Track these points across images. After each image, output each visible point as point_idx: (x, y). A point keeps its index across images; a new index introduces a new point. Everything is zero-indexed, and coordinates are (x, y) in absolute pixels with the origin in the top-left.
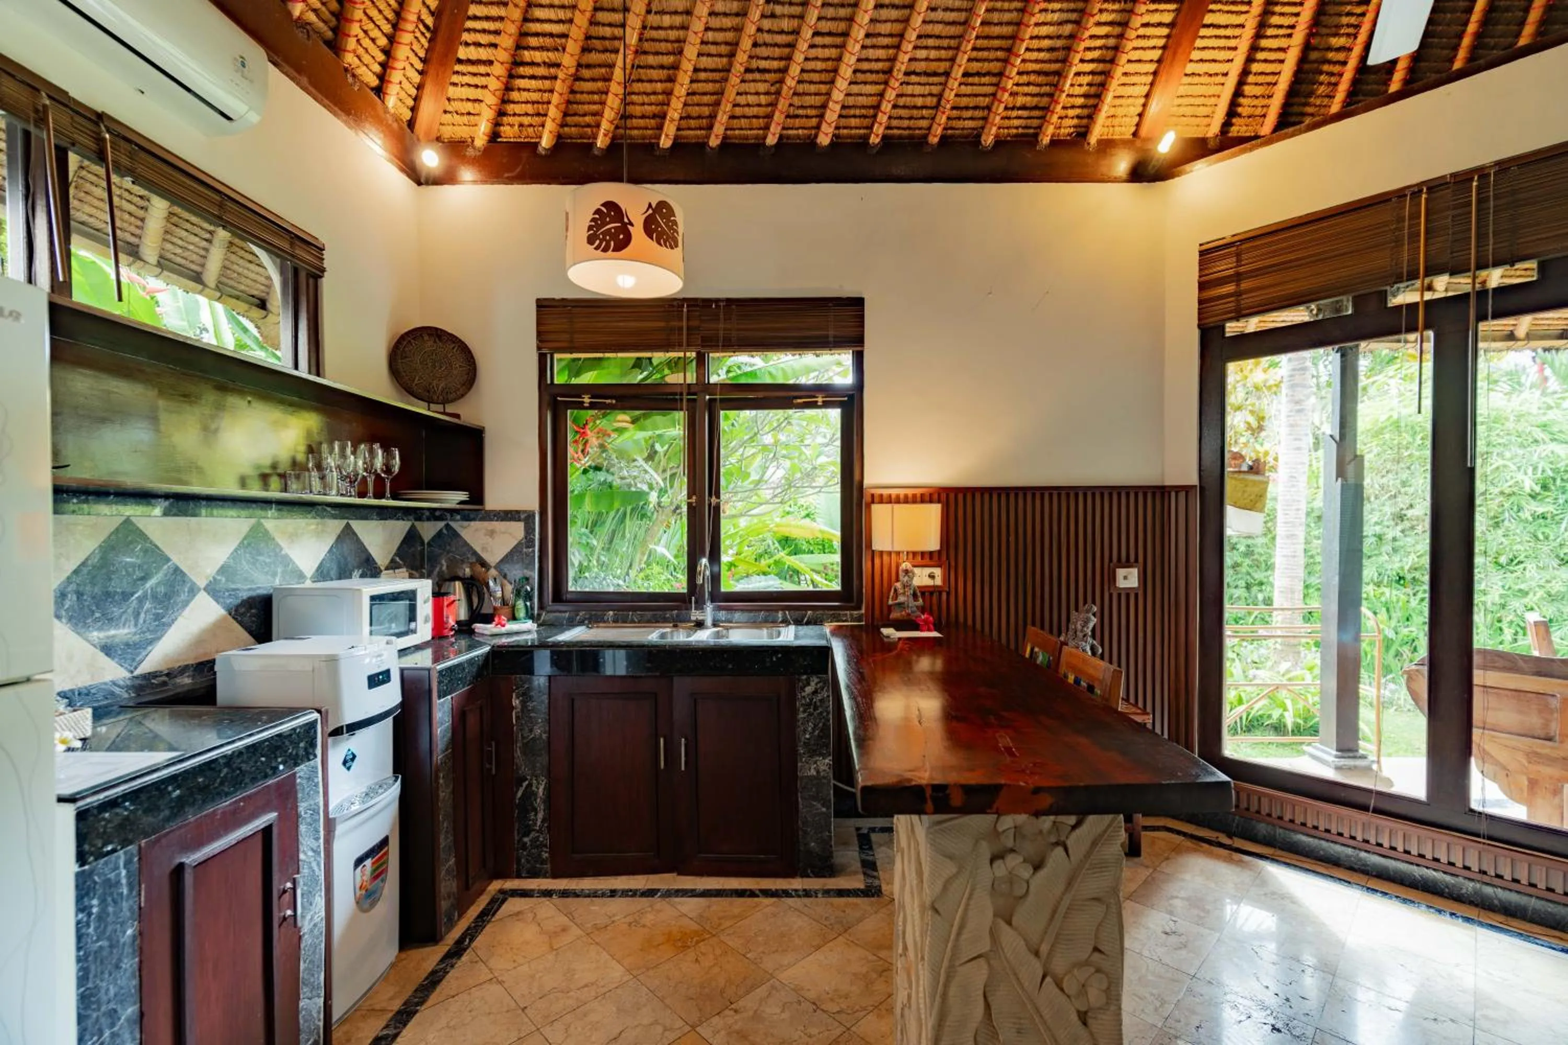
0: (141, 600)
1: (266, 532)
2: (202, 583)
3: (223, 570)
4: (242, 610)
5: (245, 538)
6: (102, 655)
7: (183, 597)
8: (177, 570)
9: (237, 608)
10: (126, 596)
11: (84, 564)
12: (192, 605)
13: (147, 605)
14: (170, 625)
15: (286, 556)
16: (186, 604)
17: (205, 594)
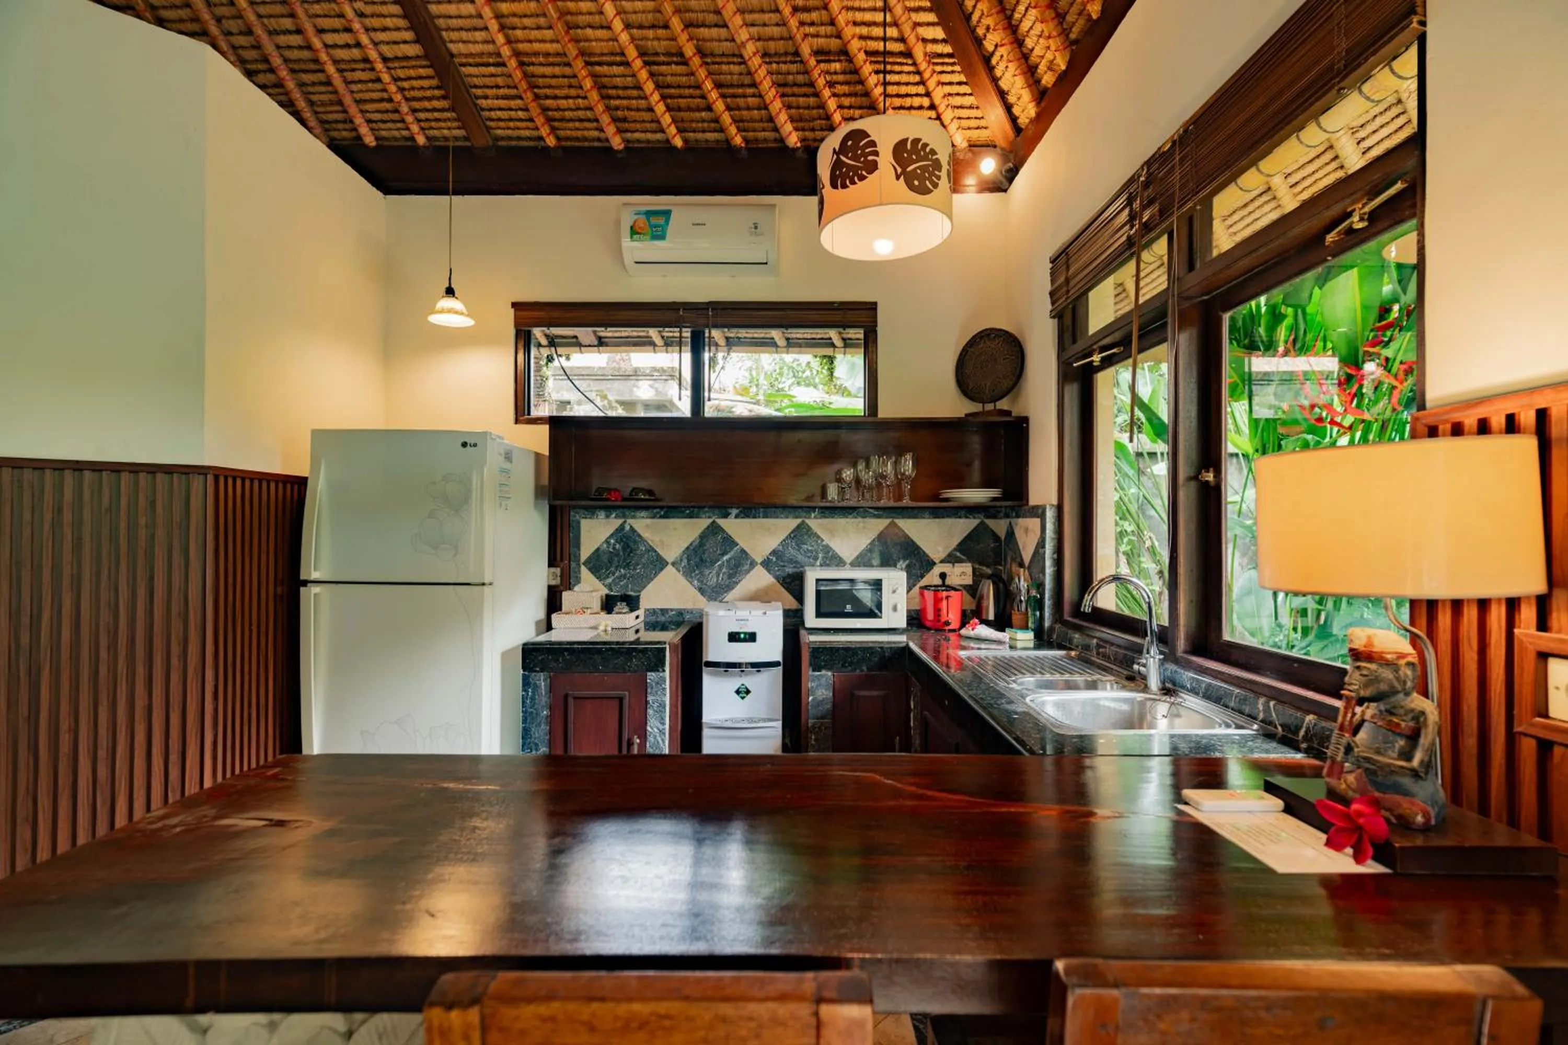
0: (721, 567)
1: (809, 529)
2: (759, 560)
3: (774, 553)
4: (788, 580)
5: (792, 532)
6: (699, 594)
7: (746, 567)
8: (743, 551)
9: (784, 579)
10: (713, 562)
11: (691, 544)
12: (752, 573)
13: (724, 570)
14: (737, 583)
15: (827, 546)
16: (748, 572)
17: (761, 568)
